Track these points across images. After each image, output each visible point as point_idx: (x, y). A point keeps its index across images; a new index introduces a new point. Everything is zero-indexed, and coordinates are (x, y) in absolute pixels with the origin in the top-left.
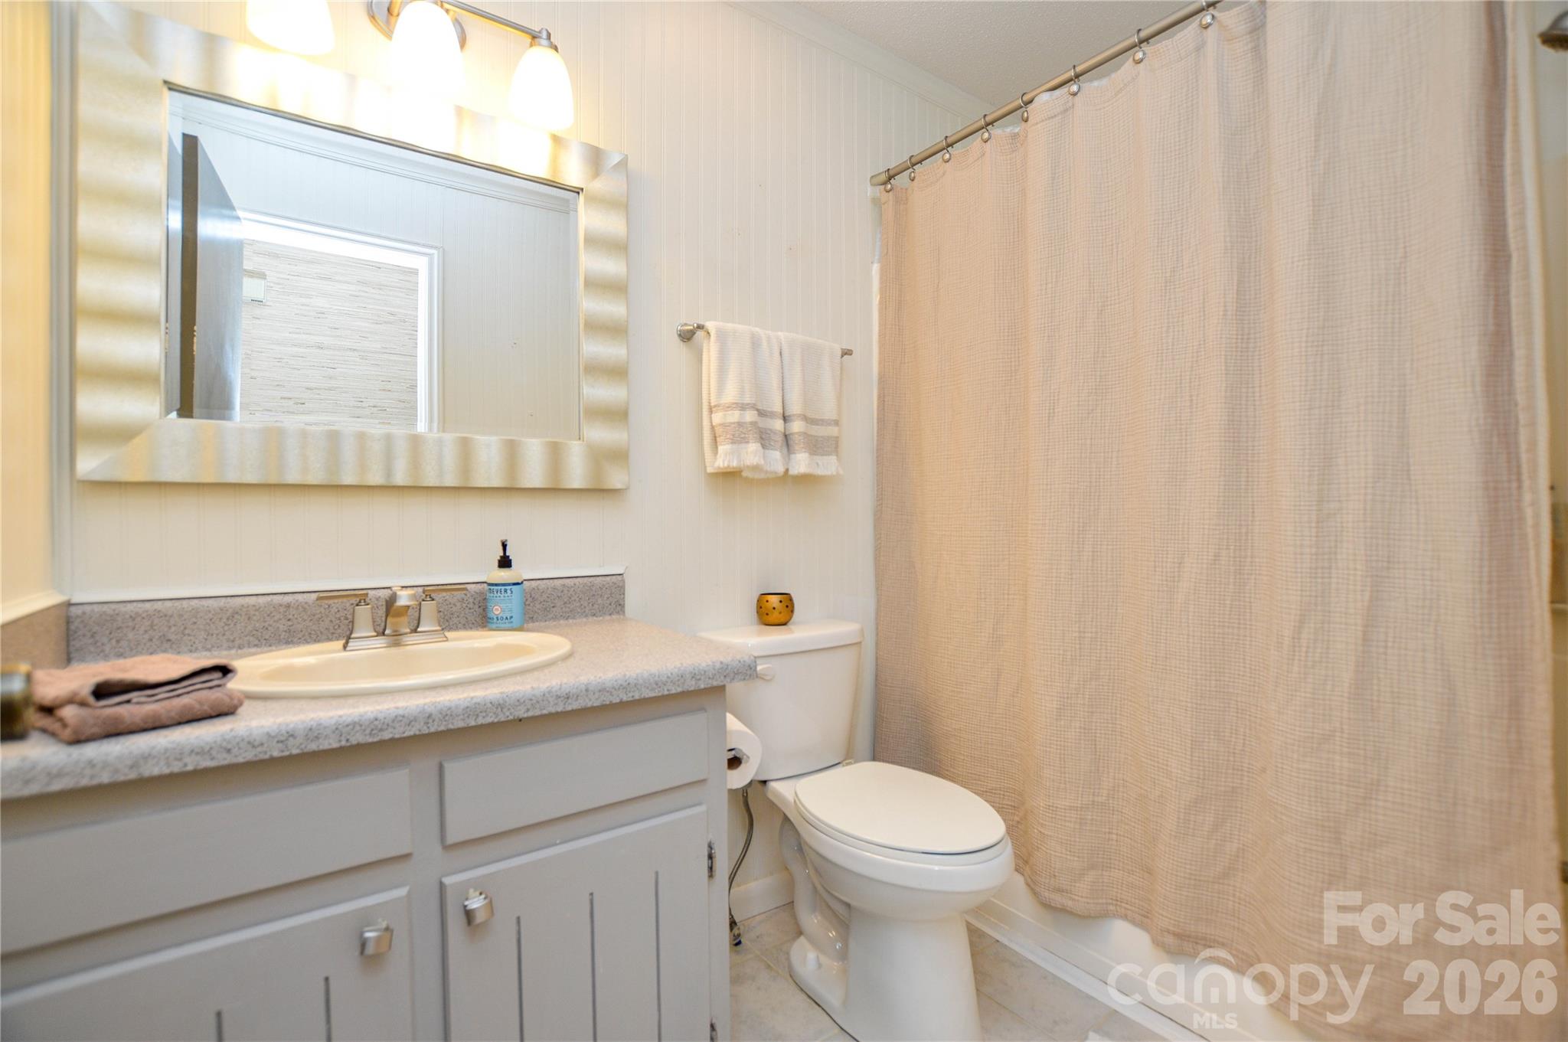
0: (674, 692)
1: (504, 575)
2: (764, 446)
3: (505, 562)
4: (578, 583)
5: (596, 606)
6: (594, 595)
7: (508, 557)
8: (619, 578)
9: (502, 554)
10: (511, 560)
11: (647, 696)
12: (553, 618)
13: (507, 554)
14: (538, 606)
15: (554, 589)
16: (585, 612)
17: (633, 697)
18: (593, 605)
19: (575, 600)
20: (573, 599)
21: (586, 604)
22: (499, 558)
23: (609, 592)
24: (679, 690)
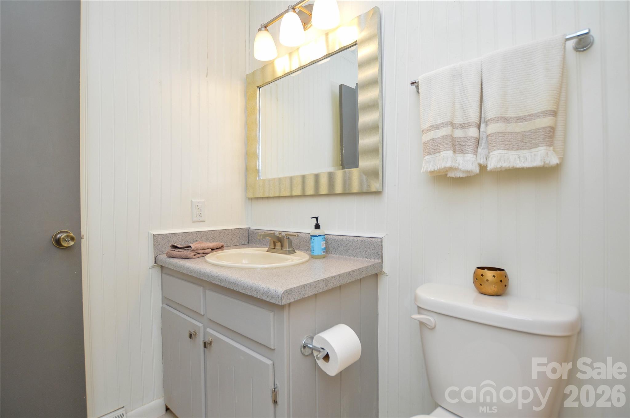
0: (249, 294)
1: (317, 232)
2: (455, 152)
3: (317, 226)
4: (359, 240)
5: (367, 253)
6: (366, 247)
7: (319, 224)
8: (379, 240)
9: (316, 223)
10: (320, 225)
11: (240, 291)
12: (349, 255)
13: (318, 223)
14: (343, 248)
15: (349, 241)
16: (362, 255)
17: (237, 289)
18: (366, 252)
19: (358, 248)
20: (357, 247)
21: (362, 251)
22: (315, 225)
23: (373, 247)
24: (251, 294)
